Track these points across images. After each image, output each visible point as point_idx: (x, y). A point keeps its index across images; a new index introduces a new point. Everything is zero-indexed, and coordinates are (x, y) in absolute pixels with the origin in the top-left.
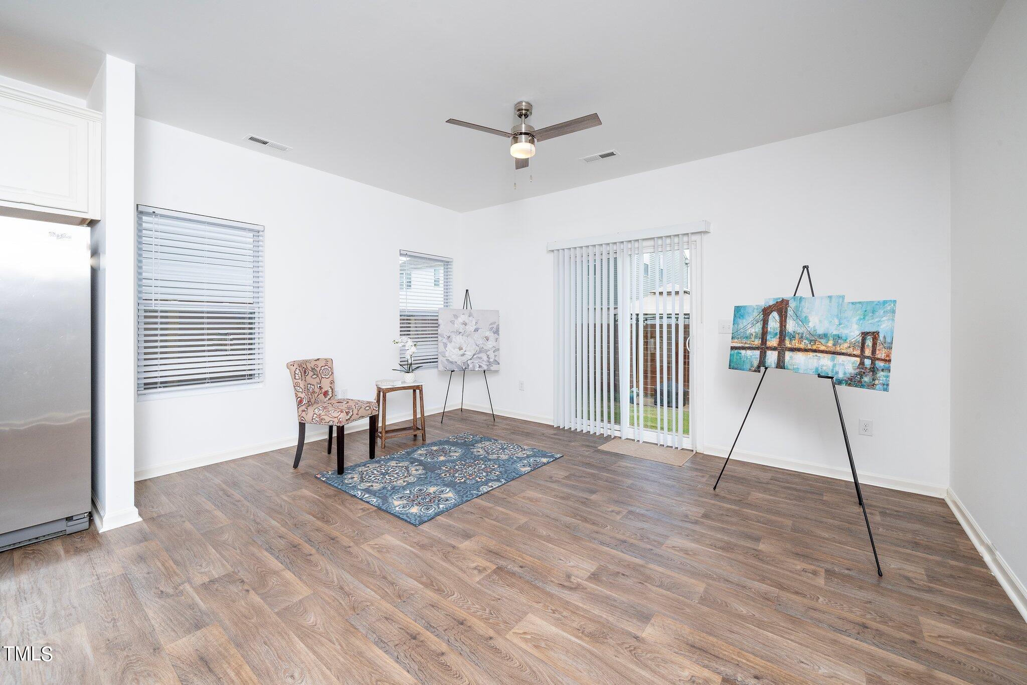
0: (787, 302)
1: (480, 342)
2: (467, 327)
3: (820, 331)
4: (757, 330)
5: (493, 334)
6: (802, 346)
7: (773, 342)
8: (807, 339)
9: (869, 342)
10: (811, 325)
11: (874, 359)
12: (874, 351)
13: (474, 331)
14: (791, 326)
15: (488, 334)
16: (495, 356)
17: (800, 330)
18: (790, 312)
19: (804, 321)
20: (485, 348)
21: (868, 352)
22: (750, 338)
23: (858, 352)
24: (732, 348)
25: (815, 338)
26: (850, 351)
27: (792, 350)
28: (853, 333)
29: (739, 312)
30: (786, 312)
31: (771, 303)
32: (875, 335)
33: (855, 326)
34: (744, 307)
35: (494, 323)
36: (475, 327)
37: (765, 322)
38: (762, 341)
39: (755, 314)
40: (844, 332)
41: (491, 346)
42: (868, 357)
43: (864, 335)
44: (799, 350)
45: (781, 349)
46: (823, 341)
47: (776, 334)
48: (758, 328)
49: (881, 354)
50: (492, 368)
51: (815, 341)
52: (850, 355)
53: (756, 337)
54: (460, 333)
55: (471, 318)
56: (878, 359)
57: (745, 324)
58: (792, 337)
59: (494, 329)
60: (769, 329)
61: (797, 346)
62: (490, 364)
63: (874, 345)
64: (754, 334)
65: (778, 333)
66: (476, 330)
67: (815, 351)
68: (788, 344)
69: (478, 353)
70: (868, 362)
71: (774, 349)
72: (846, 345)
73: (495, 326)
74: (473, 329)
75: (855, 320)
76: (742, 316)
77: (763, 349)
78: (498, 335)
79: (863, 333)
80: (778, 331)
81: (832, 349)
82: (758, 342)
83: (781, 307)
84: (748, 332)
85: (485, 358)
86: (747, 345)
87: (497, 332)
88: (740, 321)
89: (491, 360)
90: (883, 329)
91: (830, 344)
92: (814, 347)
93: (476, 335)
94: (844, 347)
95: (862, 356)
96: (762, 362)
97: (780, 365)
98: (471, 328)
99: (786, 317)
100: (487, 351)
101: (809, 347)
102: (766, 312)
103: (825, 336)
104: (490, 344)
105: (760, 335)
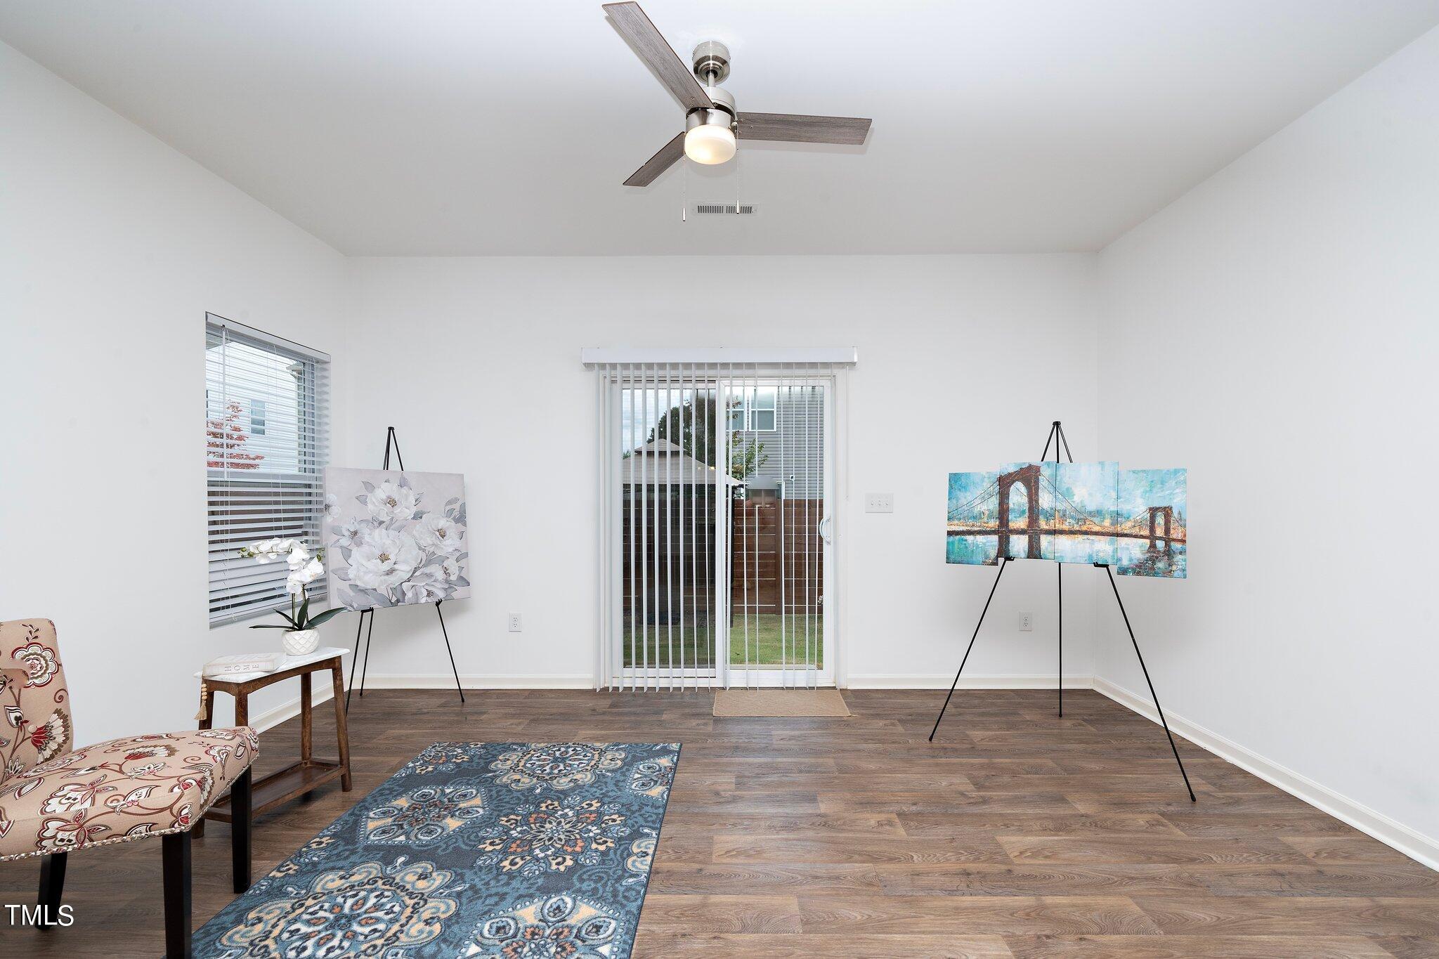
0: (1037, 469)
1: (427, 540)
2: (397, 510)
3: (1091, 507)
4: (991, 507)
5: (453, 523)
6: (1066, 527)
7: (1019, 522)
8: (1072, 517)
9: (1160, 520)
10: (1076, 499)
11: (1168, 540)
12: (1167, 531)
13: (414, 518)
14: (1045, 501)
15: (443, 523)
16: (461, 568)
17: (1060, 506)
18: (1043, 482)
19: (1068, 494)
20: (439, 553)
21: (1160, 532)
22: (981, 518)
23: (1146, 532)
24: (950, 533)
25: (1083, 515)
26: (1136, 531)
27: (1054, 532)
28: (1138, 508)
29: (956, 482)
30: (1037, 482)
31: (1012, 469)
32: (1167, 512)
33: (1139, 501)
34: (967, 475)
35: (456, 500)
36: (414, 510)
37: (1004, 496)
38: (1000, 523)
39: (986, 484)
40: (1125, 508)
41: (451, 550)
42: (1160, 538)
43: (1153, 511)
44: (1062, 532)
45: (1033, 533)
46: (1095, 520)
47: (1023, 512)
48: (993, 504)
49: (1175, 534)
50: (455, 595)
51: (1085, 521)
52: (1136, 536)
53: (990, 517)
54: (381, 523)
55: (405, 490)
56: (1174, 540)
57: (969, 499)
58: (1050, 515)
59: (456, 513)
60: (1011, 506)
61: (1058, 527)
62: (450, 586)
63: (1167, 522)
64: (987, 513)
65: (1027, 511)
66: (418, 516)
67: (1086, 533)
68: (1043, 524)
69: (424, 566)
70: (1160, 545)
71: (1022, 532)
72: (1129, 524)
73: (457, 506)
74: (410, 513)
75: (1139, 492)
76: (964, 488)
77: (1004, 533)
78: (465, 525)
79: (1151, 509)
80: (1026, 507)
81: (1111, 530)
82: (993, 524)
83: (1029, 476)
84: (976, 510)
85: (440, 575)
86: (976, 529)
87: (461, 519)
88: (961, 494)
89: (453, 578)
90: (1176, 503)
91: (1107, 523)
92: (1084, 528)
93: (419, 527)
94: (1126, 527)
95: (1152, 537)
96: (1004, 553)
97: (1034, 552)
98: (405, 511)
99: (1037, 489)
100: (442, 560)
101: (1076, 528)
102: (1004, 483)
103: (1099, 513)
104: (450, 544)
105: (996, 514)
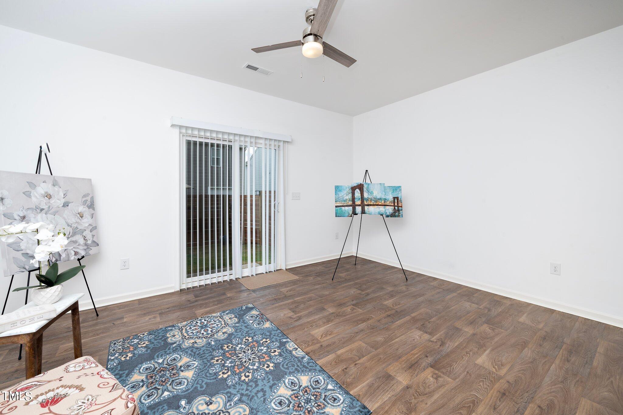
0: (363, 185)
3: (378, 197)
4: (349, 197)
6: (372, 203)
7: (358, 202)
8: (373, 200)
9: (396, 201)
10: (374, 194)
11: (398, 207)
12: (398, 204)
14: (366, 195)
17: (370, 197)
18: (365, 189)
19: (372, 193)
21: (396, 204)
22: (346, 201)
23: (393, 204)
24: (336, 207)
25: (377, 200)
26: (390, 204)
27: (368, 205)
28: (390, 197)
29: (338, 189)
30: (363, 189)
31: (355, 185)
32: (397, 198)
33: (391, 195)
34: (341, 186)
37: (353, 194)
38: (353, 202)
39: (348, 190)
40: (387, 197)
42: (396, 206)
43: (394, 198)
44: (371, 205)
45: (363, 205)
46: (380, 201)
47: (359, 199)
48: (350, 196)
49: (400, 205)
51: (377, 201)
52: (390, 206)
53: (349, 200)
56: (400, 206)
57: (343, 194)
58: (367, 200)
60: (356, 197)
61: (370, 203)
63: (398, 201)
64: (348, 199)
65: (360, 198)
67: (377, 205)
68: (366, 203)
70: (396, 208)
71: (359, 205)
72: (389, 202)
75: (390, 192)
76: (340, 191)
77: (354, 206)
79: (393, 198)
80: (360, 197)
81: (384, 204)
82: (350, 203)
83: (360, 187)
84: (345, 198)
86: (345, 205)
88: (339, 193)
90: (399, 196)
91: (383, 202)
92: (377, 204)
94: (388, 203)
95: (394, 206)
96: (355, 213)
97: (363, 212)
99: (363, 191)
101: (375, 204)
102: (353, 189)
103: (380, 199)
105: (351, 200)
